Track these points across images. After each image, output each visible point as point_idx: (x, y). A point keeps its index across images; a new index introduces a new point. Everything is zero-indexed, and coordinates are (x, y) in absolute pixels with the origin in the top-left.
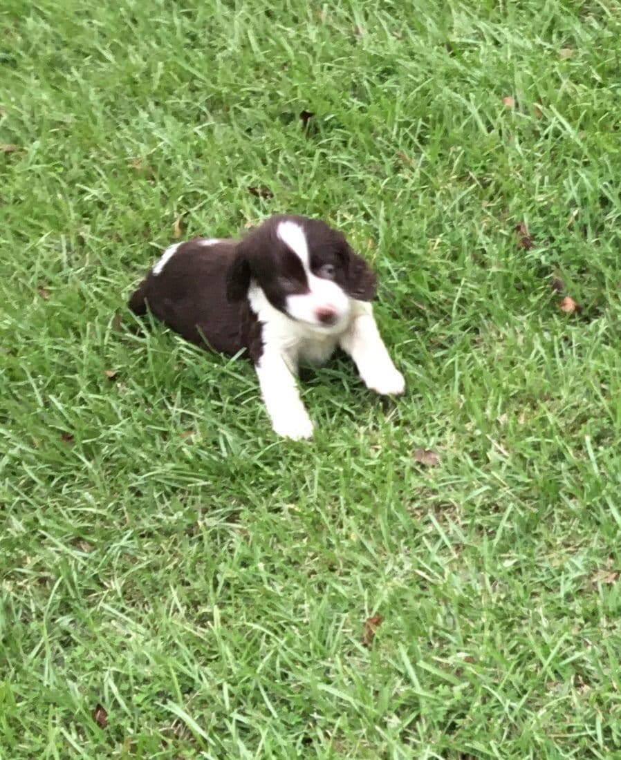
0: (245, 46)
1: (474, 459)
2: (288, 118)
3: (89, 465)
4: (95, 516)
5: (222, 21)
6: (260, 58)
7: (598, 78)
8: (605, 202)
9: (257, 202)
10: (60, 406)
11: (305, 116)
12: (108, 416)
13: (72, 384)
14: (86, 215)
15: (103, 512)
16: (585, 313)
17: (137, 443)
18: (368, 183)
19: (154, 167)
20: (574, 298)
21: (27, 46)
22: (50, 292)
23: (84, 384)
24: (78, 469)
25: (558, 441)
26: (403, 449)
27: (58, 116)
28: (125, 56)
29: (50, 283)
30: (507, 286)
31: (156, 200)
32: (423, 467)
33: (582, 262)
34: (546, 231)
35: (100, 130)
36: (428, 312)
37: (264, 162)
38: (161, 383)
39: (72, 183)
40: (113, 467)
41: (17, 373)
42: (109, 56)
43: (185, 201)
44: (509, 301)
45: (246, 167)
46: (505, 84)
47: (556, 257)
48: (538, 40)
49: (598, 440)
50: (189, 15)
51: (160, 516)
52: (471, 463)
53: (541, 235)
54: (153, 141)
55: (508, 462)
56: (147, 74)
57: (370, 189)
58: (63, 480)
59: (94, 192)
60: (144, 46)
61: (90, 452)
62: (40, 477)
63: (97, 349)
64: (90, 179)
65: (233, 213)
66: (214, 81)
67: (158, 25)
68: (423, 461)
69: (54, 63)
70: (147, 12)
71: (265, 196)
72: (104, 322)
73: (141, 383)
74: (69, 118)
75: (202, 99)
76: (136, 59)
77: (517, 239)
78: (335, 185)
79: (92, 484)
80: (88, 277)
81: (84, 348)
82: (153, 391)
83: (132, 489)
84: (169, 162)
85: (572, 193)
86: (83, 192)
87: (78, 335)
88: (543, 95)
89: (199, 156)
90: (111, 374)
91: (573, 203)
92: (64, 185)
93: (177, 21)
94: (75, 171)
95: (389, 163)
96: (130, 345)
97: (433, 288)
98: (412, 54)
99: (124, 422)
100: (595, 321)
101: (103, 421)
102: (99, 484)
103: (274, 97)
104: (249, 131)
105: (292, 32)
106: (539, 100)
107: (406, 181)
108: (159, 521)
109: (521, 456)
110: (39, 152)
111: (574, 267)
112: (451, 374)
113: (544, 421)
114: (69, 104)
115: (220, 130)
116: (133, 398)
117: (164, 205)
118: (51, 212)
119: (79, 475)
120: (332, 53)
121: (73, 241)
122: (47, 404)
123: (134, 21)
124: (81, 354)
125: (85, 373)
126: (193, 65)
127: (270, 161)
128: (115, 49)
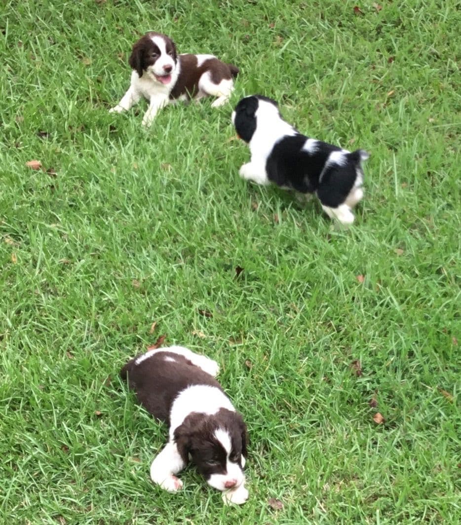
0: (210, 219)
1: (304, 510)
2: (227, 268)
3: (75, 468)
4: (72, 503)
5: (199, 201)
6: (218, 228)
7: (417, 272)
8: (411, 354)
9: (201, 318)
10: (67, 429)
11: (239, 270)
12: (93, 440)
13: (75, 416)
14: (102, 309)
15: (77, 502)
16: (387, 424)
17: (106, 461)
18: (268, 318)
19: (146, 288)
20: (382, 414)
22: (72, 354)
23: (82, 417)
24: (68, 470)
25: (359, 509)
26: (263, 496)
27: (96, 245)
28: (140, 213)
29: (74, 348)
30: (343, 399)
31: (144, 308)
32: (272, 509)
33: (391, 392)
34: (371, 367)
36: (292, 408)
37: (209, 294)
38: (127, 426)
39: (97, 288)
40: (91, 473)
41: (47, 404)
43: (159, 310)
44: (341, 409)
45: (198, 295)
46: (359, 267)
47: (376, 385)
48: (384, 242)
49: (383, 512)
50: (180, 194)
51: (110, 510)
52: (302, 513)
53: (368, 369)
54: (147, 271)
55: (324, 516)
56: (151, 227)
57: (269, 322)
58: (59, 475)
59: (109, 297)
60: (151, 210)
61: (78, 461)
62: (46, 471)
63: (93, 395)
64: (107, 287)
66: (189, 239)
67: (161, 198)
68: (273, 506)
69: (100, 212)
71: (207, 315)
72: (101, 380)
73: (115, 423)
74: (102, 248)
75: (180, 248)
76: (145, 216)
77: (353, 370)
78: (248, 315)
79: (74, 481)
80: (96, 349)
81: (87, 395)
82: (121, 429)
84: (154, 284)
85: (393, 346)
86: (102, 294)
87: (84, 384)
88: (383, 278)
89: (172, 283)
90: (98, 413)
91: (391, 353)
92: (92, 288)
93: (173, 198)
94: (101, 281)
95: (282, 305)
96: (113, 397)
97: (298, 393)
98: (306, 239)
99: (101, 446)
100: (393, 431)
101: (88, 443)
102: (78, 481)
103: (222, 254)
104: (203, 272)
106: (380, 281)
107: (290, 319)
108: (109, 513)
109: (333, 514)
110: (83, 266)
111: (385, 393)
112: (299, 450)
113: (352, 493)
114: (104, 238)
115: (187, 269)
116: (108, 431)
117: (147, 311)
118: (82, 304)
119: (68, 474)
120: (259, 231)
121: (92, 324)
122: (59, 425)
124: (85, 399)
125: (84, 410)
126: (178, 227)
127: (212, 292)
128: (134, 208)
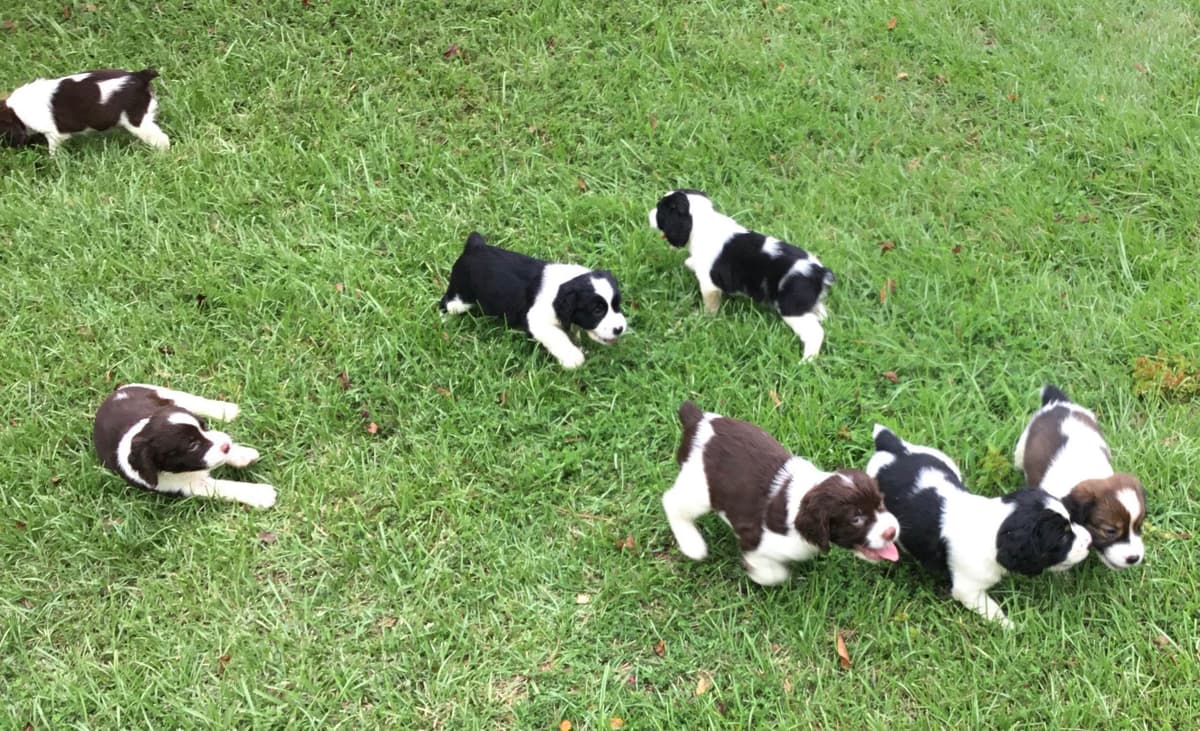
0: (162, 248)
2: (188, 298)
3: (34, 545)
4: (36, 583)
5: (148, 232)
6: (173, 257)
9: (163, 358)
10: (18, 504)
11: (200, 298)
12: (51, 510)
13: (27, 488)
14: (47, 366)
15: (42, 580)
16: (384, 432)
17: (70, 530)
18: (240, 345)
19: (95, 333)
20: (376, 423)
21: (15, 248)
22: (18, 421)
23: (36, 488)
24: (27, 548)
25: (361, 525)
26: (253, 532)
27: (33, 298)
28: (81, 255)
29: (18, 415)
30: (331, 415)
31: (96, 357)
32: (266, 544)
33: (384, 399)
34: (359, 377)
35: (60, 307)
36: (277, 434)
37: (171, 329)
38: (90, 487)
40: (53, 546)
42: (72, 256)
43: (114, 357)
44: (331, 426)
45: (157, 333)
46: (336, 275)
47: (366, 395)
50: (126, 227)
52: (299, 541)
53: (356, 379)
54: (96, 316)
55: (324, 540)
56: (95, 268)
57: (241, 348)
58: (17, 556)
59: (53, 351)
60: (94, 249)
61: (36, 537)
63: (46, 462)
64: (52, 341)
65: (147, 364)
66: (140, 274)
67: (105, 234)
68: (267, 540)
69: (33, 260)
70: (98, 225)
71: (169, 353)
72: (53, 444)
73: (75, 487)
74: (40, 299)
75: (132, 286)
76: (88, 258)
77: (340, 383)
79: (37, 559)
80: (44, 411)
81: (39, 463)
82: (83, 492)
83: (63, 562)
84: (106, 329)
85: (379, 351)
86: (45, 350)
87: (34, 452)
88: (362, 282)
89: (126, 324)
90: (55, 480)
92: (33, 345)
93: (118, 232)
94: (42, 336)
95: (254, 329)
96: (72, 458)
97: (280, 418)
99: (63, 515)
100: (390, 438)
101: (47, 514)
102: (41, 558)
103: (180, 285)
104: (161, 307)
105: (195, 238)
106: (359, 286)
107: (265, 342)
109: (334, 535)
110: (18, 323)
111: (378, 402)
112: (289, 477)
113: (351, 511)
114: (41, 288)
115: (142, 307)
116: (69, 497)
117: (100, 359)
118: (23, 364)
119: (26, 553)
120: (221, 254)
121: (36, 385)
122: (9, 502)
123: (89, 231)
124: (36, 467)
125: (38, 479)
126: (126, 263)
127: (174, 327)
128: (74, 250)
